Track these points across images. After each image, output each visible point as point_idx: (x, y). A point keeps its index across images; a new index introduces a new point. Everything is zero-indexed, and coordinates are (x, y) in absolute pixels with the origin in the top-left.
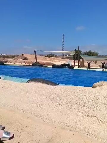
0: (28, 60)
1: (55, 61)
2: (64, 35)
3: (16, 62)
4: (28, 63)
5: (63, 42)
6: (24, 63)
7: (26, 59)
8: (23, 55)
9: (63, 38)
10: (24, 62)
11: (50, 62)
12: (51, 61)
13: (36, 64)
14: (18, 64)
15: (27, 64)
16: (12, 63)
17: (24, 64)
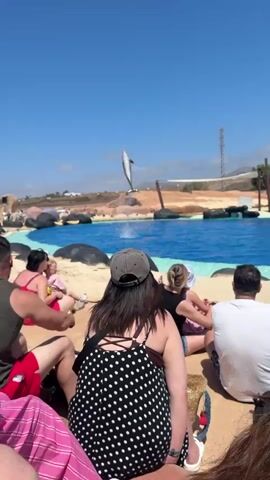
0: (140, 205)
1: (207, 198)
2: (222, 130)
3: (115, 213)
5: (222, 146)
7: (135, 202)
9: (222, 138)
10: (133, 212)
13: (162, 215)
15: (143, 216)
16: (107, 217)
17: (134, 216)
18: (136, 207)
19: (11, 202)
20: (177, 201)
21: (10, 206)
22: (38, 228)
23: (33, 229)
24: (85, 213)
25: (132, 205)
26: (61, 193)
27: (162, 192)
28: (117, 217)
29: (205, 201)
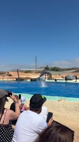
0: (12, 76)
1: (32, 75)
2: (36, 57)
3: (4, 78)
5: (36, 61)
7: (10, 75)
8: (8, 73)
9: (36, 59)
10: (9, 78)
15: (12, 79)
16: (1, 80)
17: (10, 79)
18: (10, 77)
20: (23, 75)
25: (10, 76)
27: (19, 73)
28: (4, 80)
29: (31, 76)
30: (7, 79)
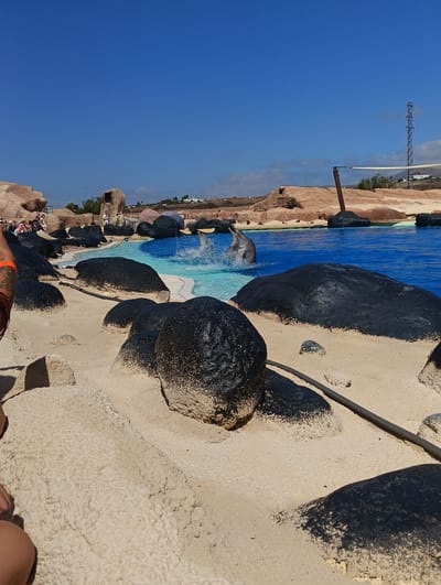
0: (300, 207)
1: (399, 200)
2: (410, 106)
3: (265, 218)
4: (308, 217)
5: (410, 129)
6: (293, 218)
7: (292, 204)
9: (410, 117)
10: (291, 217)
11: (380, 206)
12: (384, 203)
13: (340, 221)
14: (273, 224)
15: (303, 223)
16: (253, 225)
17: (292, 223)
18: (295, 210)
19: (116, 201)
21: (116, 206)
22: (156, 237)
23: (150, 239)
24: (219, 218)
25: (291, 208)
26: (179, 199)
28: (268, 224)
29: (396, 202)
30: (278, 224)
